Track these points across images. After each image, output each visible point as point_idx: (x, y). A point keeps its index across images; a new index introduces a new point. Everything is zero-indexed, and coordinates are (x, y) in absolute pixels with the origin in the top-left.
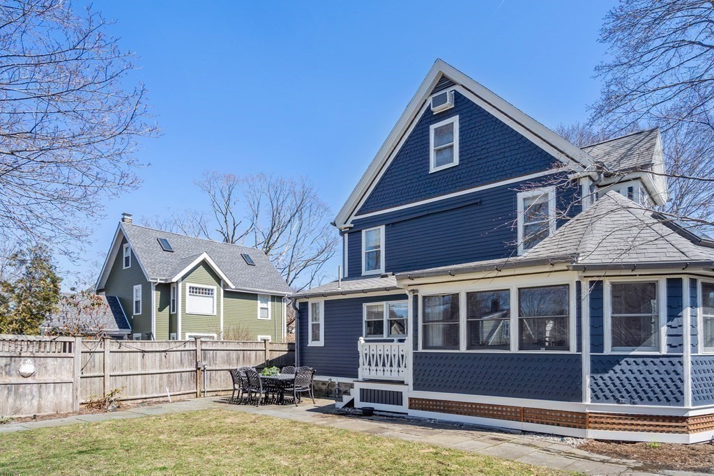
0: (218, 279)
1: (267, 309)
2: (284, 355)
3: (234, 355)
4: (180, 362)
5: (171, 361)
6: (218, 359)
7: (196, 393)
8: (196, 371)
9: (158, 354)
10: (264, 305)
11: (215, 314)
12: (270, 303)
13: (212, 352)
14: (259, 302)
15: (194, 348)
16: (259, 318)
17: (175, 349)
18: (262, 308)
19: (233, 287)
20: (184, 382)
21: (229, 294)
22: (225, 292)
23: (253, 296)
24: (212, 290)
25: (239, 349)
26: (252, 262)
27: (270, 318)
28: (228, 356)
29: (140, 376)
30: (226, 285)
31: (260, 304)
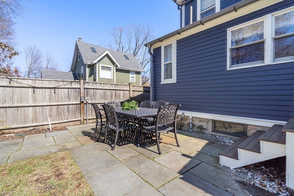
0: (113, 63)
1: (134, 77)
2: (141, 94)
3: (108, 93)
4: (67, 97)
5: (60, 96)
6: (97, 95)
7: (81, 120)
8: (80, 104)
9: (48, 90)
10: (133, 76)
11: (112, 78)
12: (135, 75)
13: (92, 90)
14: (130, 74)
15: (79, 87)
16: (130, 81)
17: (63, 87)
18: (132, 77)
19: (119, 67)
20: (70, 113)
21: (118, 70)
22: (116, 69)
23: (128, 72)
24: (111, 68)
25: (112, 89)
26: (128, 58)
27: (135, 81)
28: (105, 93)
29: (31, 108)
30: (117, 66)
31: (131, 75)
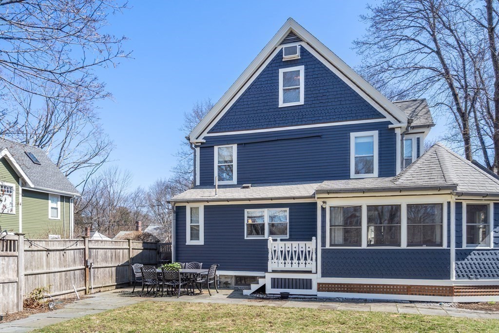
0: (17, 177)
1: (57, 209)
2: (140, 253)
3: (109, 252)
4: (73, 260)
5: (67, 259)
6: (99, 257)
7: (85, 290)
8: (85, 269)
9: (58, 252)
10: (54, 205)
11: (14, 212)
12: (59, 203)
13: (95, 250)
14: (50, 201)
15: (83, 247)
16: (50, 217)
17: (70, 248)
18: (52, 208)
19: (32, 186)
20: (76, 280)
21: (27, 193)
22: (23, 190)
23: (44, 196)
24: (11, 188)
25: (113, 247)
26: (38, 162)
27: (59, 218)
28: (105, 254)
29: (45, 275)
30: (24, 183)
31: (51, 204)
